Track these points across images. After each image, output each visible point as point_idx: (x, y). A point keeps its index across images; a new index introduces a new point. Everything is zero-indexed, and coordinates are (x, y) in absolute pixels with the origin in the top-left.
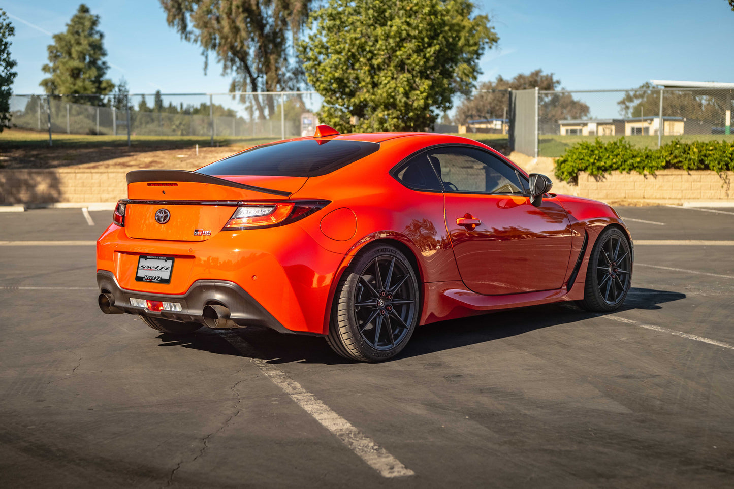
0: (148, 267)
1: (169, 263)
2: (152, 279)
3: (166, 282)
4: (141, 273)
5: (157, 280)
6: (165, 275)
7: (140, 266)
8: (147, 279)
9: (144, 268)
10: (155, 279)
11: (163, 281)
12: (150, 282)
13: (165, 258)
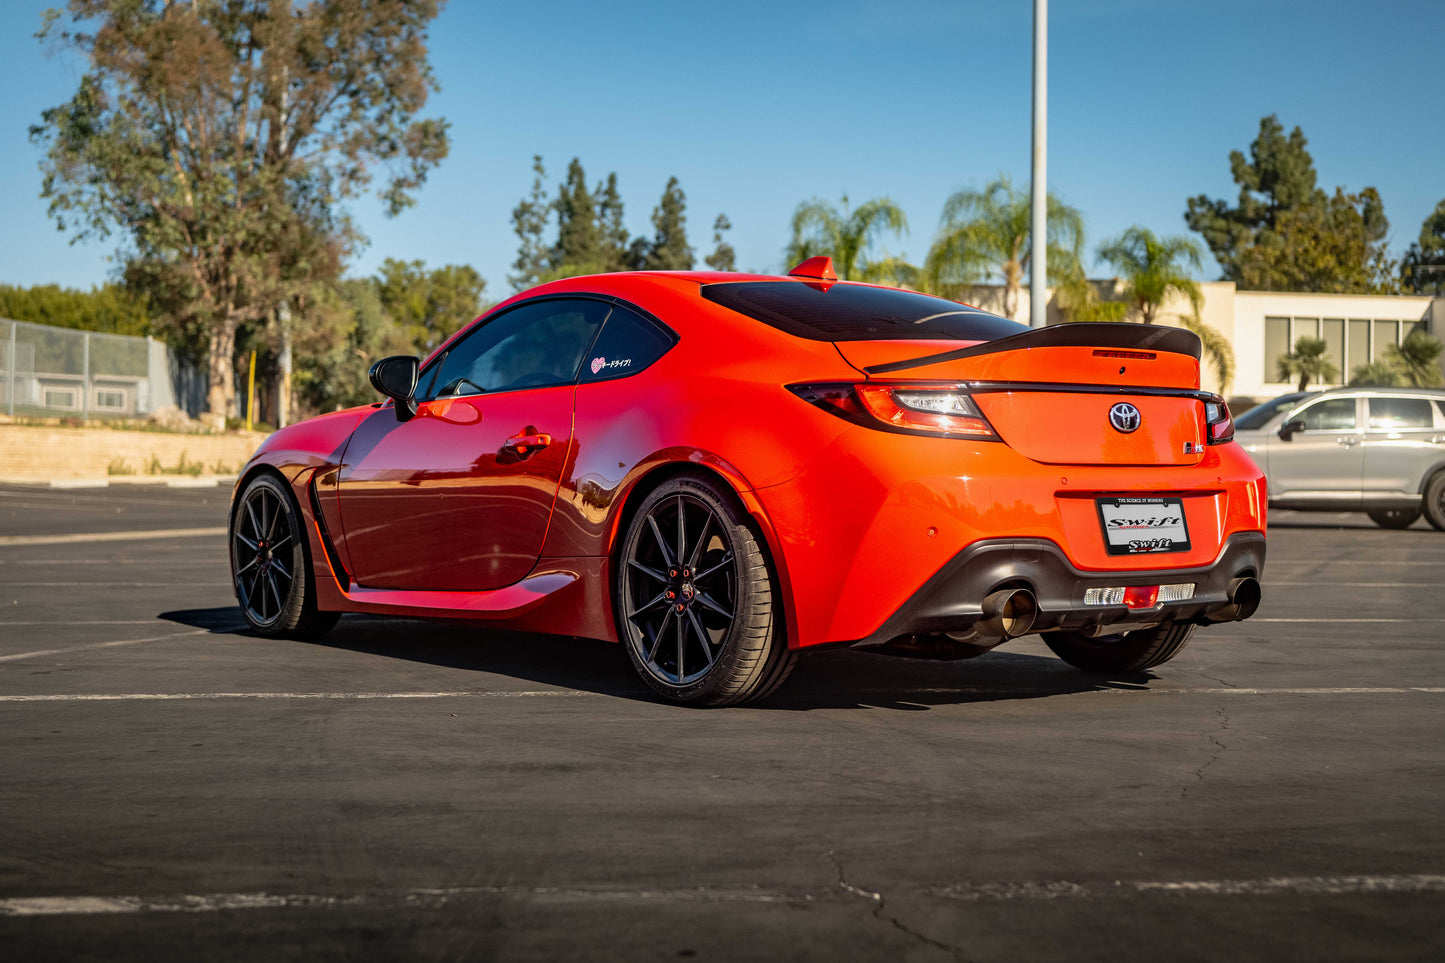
0: (1131, 522)
1: (1174, 510)
2: (1150, 547)
3: (1183, 547)
4: (1117, 538)
5: (1163, 546)
6: (1178, 535)
7: (1108, 522)
8: (1139, 546)
9: (1120, 524)
10: (1157, 545)
11: (1175, 547)
12: (1148, 552)
13: (1161, 500)
